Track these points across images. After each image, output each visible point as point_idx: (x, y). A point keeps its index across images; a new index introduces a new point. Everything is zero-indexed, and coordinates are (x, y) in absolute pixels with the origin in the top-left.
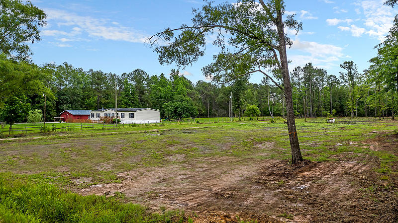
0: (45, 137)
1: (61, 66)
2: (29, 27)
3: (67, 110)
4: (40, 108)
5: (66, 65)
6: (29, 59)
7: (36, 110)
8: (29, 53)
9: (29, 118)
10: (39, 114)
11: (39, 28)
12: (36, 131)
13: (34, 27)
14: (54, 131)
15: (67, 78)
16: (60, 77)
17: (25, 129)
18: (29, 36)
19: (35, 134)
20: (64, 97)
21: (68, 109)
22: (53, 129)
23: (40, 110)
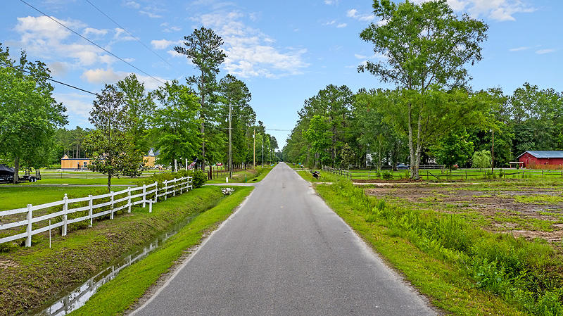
0: (486, 183)
1: (520, 89)
2: (468, 45)
3: (529, 152)
4: (490, 148)
5: (528, 86)
6: (467, 85)
7: (484, 151)
8: (467, 78)
9: (475, 161)
10: (487, 157)
11: (480, 45)
12: (478, 177)
13: (474, 45)
14: (503, 177)
15: (529, 105)
16: (518, 105)
17: (465, 174)
18: (468, 57)
19: (477, 180)
20: (525, 132)
21: (530, 150)
22: (501, 175)
23: (489, 152)
